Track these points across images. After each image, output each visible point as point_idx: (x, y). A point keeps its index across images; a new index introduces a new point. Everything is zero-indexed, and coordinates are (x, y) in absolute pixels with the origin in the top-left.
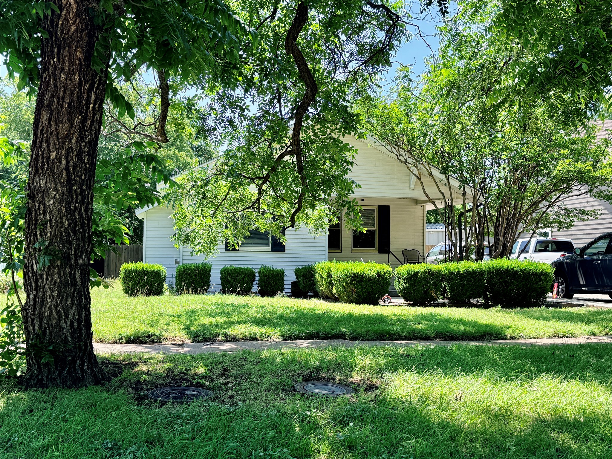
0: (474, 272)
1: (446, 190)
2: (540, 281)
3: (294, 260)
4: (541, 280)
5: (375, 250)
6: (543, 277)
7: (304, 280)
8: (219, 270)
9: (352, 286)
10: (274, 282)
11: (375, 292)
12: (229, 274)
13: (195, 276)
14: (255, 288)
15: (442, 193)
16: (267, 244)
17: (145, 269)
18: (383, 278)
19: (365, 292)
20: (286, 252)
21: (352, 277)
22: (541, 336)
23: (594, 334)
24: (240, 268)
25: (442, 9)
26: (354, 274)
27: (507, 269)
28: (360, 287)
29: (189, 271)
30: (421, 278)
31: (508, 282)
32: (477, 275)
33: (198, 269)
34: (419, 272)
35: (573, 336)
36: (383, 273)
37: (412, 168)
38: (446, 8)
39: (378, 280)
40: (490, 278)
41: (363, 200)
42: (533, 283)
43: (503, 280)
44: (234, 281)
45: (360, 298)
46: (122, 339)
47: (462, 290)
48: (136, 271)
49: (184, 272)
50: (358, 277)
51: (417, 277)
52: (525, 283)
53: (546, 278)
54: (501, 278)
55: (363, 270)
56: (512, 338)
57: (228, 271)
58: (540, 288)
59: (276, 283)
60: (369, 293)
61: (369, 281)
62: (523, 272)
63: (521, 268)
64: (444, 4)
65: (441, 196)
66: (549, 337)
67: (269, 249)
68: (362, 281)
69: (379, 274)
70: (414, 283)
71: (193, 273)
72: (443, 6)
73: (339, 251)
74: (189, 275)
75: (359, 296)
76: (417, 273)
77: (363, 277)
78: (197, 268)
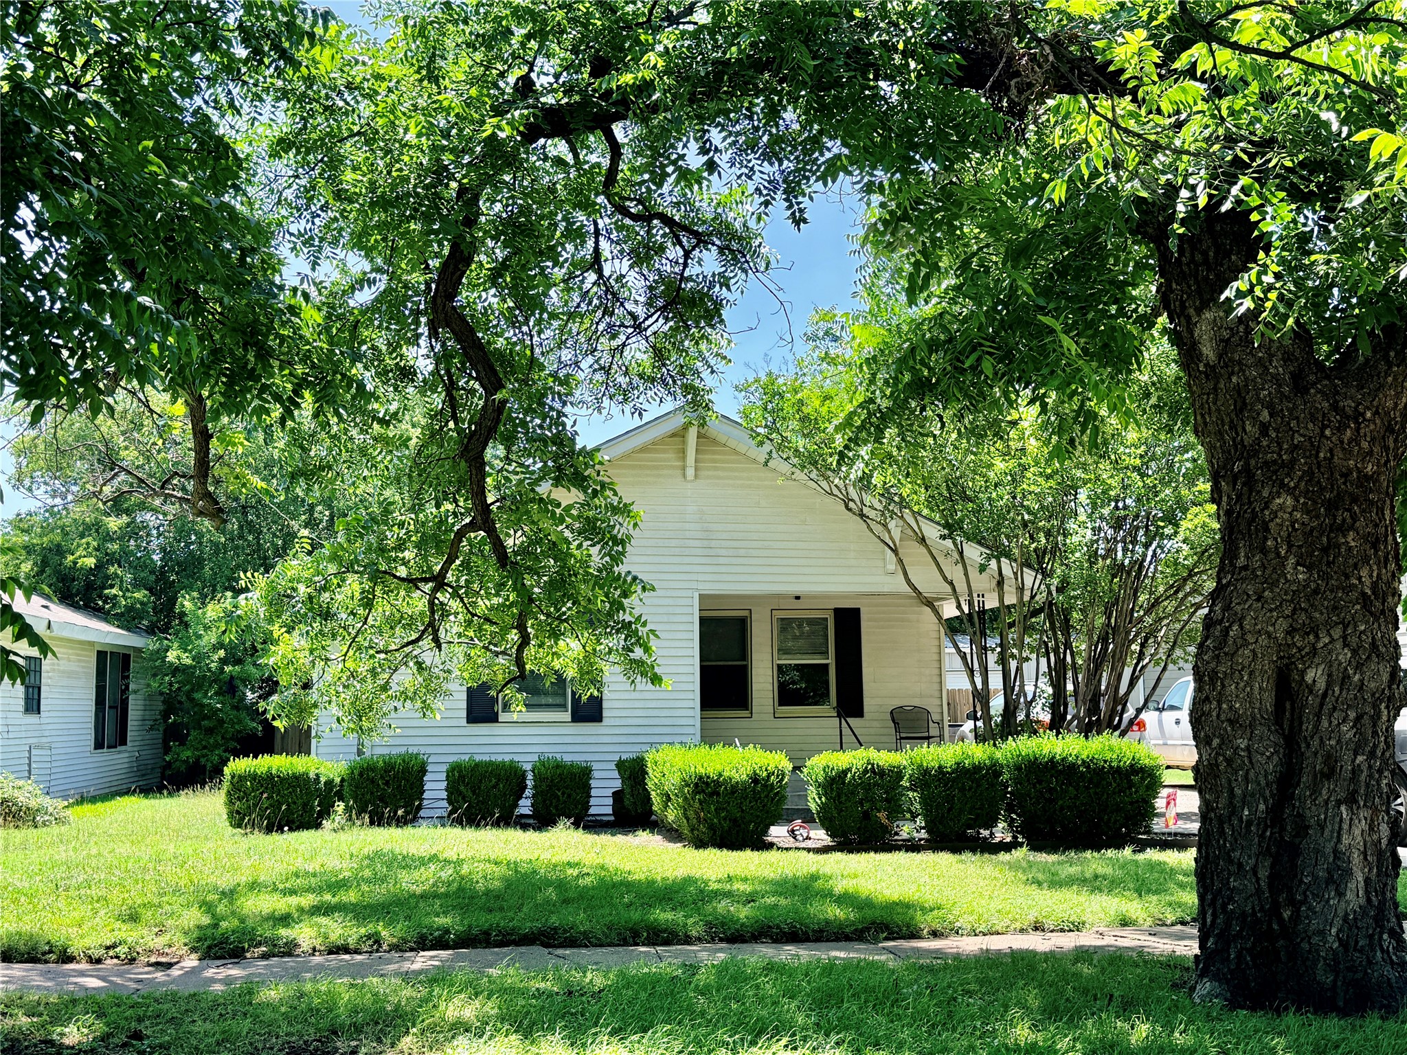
0: (977, 768)
1: (956, 574)
2: (1130, 788)
3: (623, 739)
4: (1131, 785)
5: (828, 709)
6: (1135, 779)
7: (632, 787)
8: (444, 768)
9: (697, 805)
10: (563, 794)
11: (748, 818)
12: (462, 777)
13: (387, 783)
14: (525, 806)
15: (951, 583)
16: (563, 706)
17: (274, 772)
18: (765, 786)
19: (725, 819)
20: (606, 721)
21: (696, 785)
22: (999, 928)
23: (1125, 923)
24: (491, 763)
25: (794, 213)
26: (701, 778)
27: (1052, 760)
28: (713, 808)
29: (372, 774)
30: (854, 785)
31: (1054, 789)
32: (984, 776)
33: (393, 768)
34: (849, 770)
35: (1077, 927)
36: (765, 774)
37: (878, 529)
38: (801, 211)
39: (754, 790)
40: (1017, 781)
41: (798, 598)
42: (1114, 793)
43: (1044, 785)
44: (474, 794)
45: (714, 834)
46: (50, 952)
47: (950, 810)
48: (254, 777)
49: (361, 774)
50: (707, 784)
51: (844, 783)
52: (1096, 793)
53: (1143, 779)
54: (1040, 782)
55: (719, 768)
56: (935, 934)
57: (460, 771)
58: (1132, 803)
59: (569, 796)
60: (734, 821)
61: (733, 793)
62: (1088, 767)
63: (1084, 757)
64: (798, 204)
65: (948, 589)
66: (1022, 931)
67: (567, 716)
68: (718, 794)
69: (755, 779)
70: (839, 796)
71: (382, 777)
72: (796, 207)
73: (745, 713)
74: (373, 781)
75: (712, 827)
76: (845, 772)
77: (717, 783)
78: (389, 766)
